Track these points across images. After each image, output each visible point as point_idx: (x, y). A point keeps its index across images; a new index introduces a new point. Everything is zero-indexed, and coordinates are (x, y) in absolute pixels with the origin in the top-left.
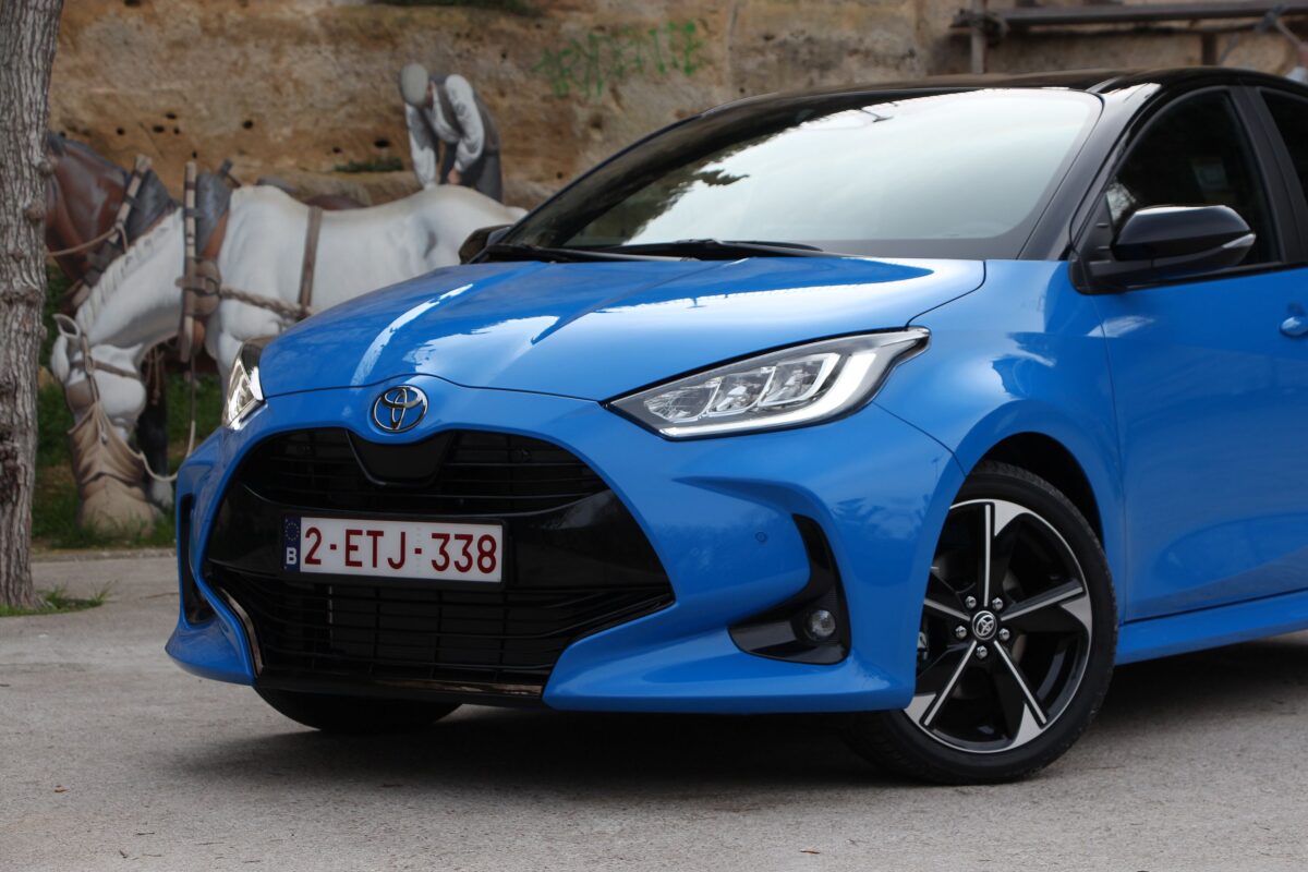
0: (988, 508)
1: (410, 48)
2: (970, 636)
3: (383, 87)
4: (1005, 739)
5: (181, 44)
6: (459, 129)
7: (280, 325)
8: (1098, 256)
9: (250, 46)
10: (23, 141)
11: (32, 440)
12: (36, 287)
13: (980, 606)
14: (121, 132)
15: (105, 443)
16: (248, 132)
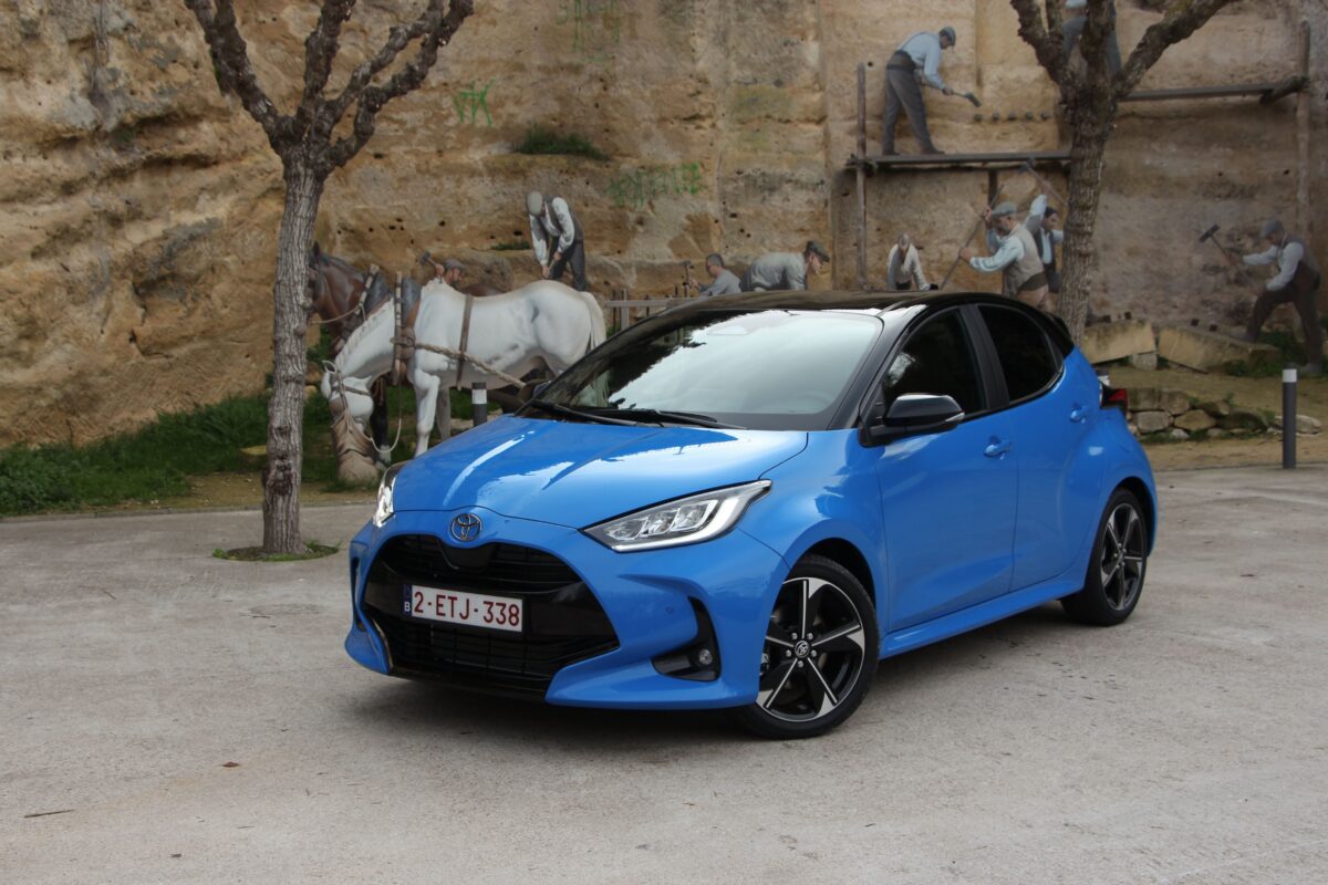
0: (805, 583)
1: (534, 178)
2: (794, 656)
3: (518, 201)
4: (813, 713)
5: (405, 179)
6: (560, 228)
7: (449, 363)
8: (876, 423)
9: (444, 179)
10: (294, 292)
11: (299, 459)
12: (300, 373)
13: (799, 638)
14: (371, 230)
15: (351, 432)
16: (442, 228)
